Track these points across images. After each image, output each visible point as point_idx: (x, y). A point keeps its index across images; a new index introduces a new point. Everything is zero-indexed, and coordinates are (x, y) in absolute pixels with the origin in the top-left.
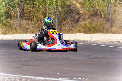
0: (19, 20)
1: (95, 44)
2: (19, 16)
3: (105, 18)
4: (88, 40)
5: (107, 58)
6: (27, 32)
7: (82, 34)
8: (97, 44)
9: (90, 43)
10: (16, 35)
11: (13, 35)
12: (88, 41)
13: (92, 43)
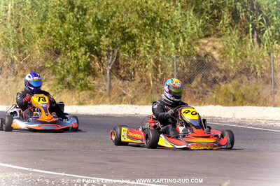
0: (108, 79)
1: (239, 124)
2: (108, 72)
3: (263, 77)
4: (228, 117)
5: (255, 151)
6: (121, 102)
7: (219, 107)
8: (242, 125)
9: (230, 123)
10: (101, 106)
11: (97, 106)
12: (228, 119)
13: (234, 123)
